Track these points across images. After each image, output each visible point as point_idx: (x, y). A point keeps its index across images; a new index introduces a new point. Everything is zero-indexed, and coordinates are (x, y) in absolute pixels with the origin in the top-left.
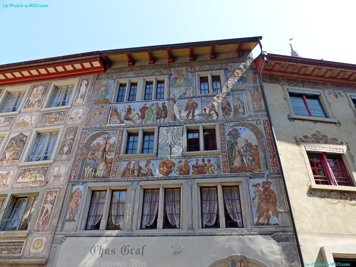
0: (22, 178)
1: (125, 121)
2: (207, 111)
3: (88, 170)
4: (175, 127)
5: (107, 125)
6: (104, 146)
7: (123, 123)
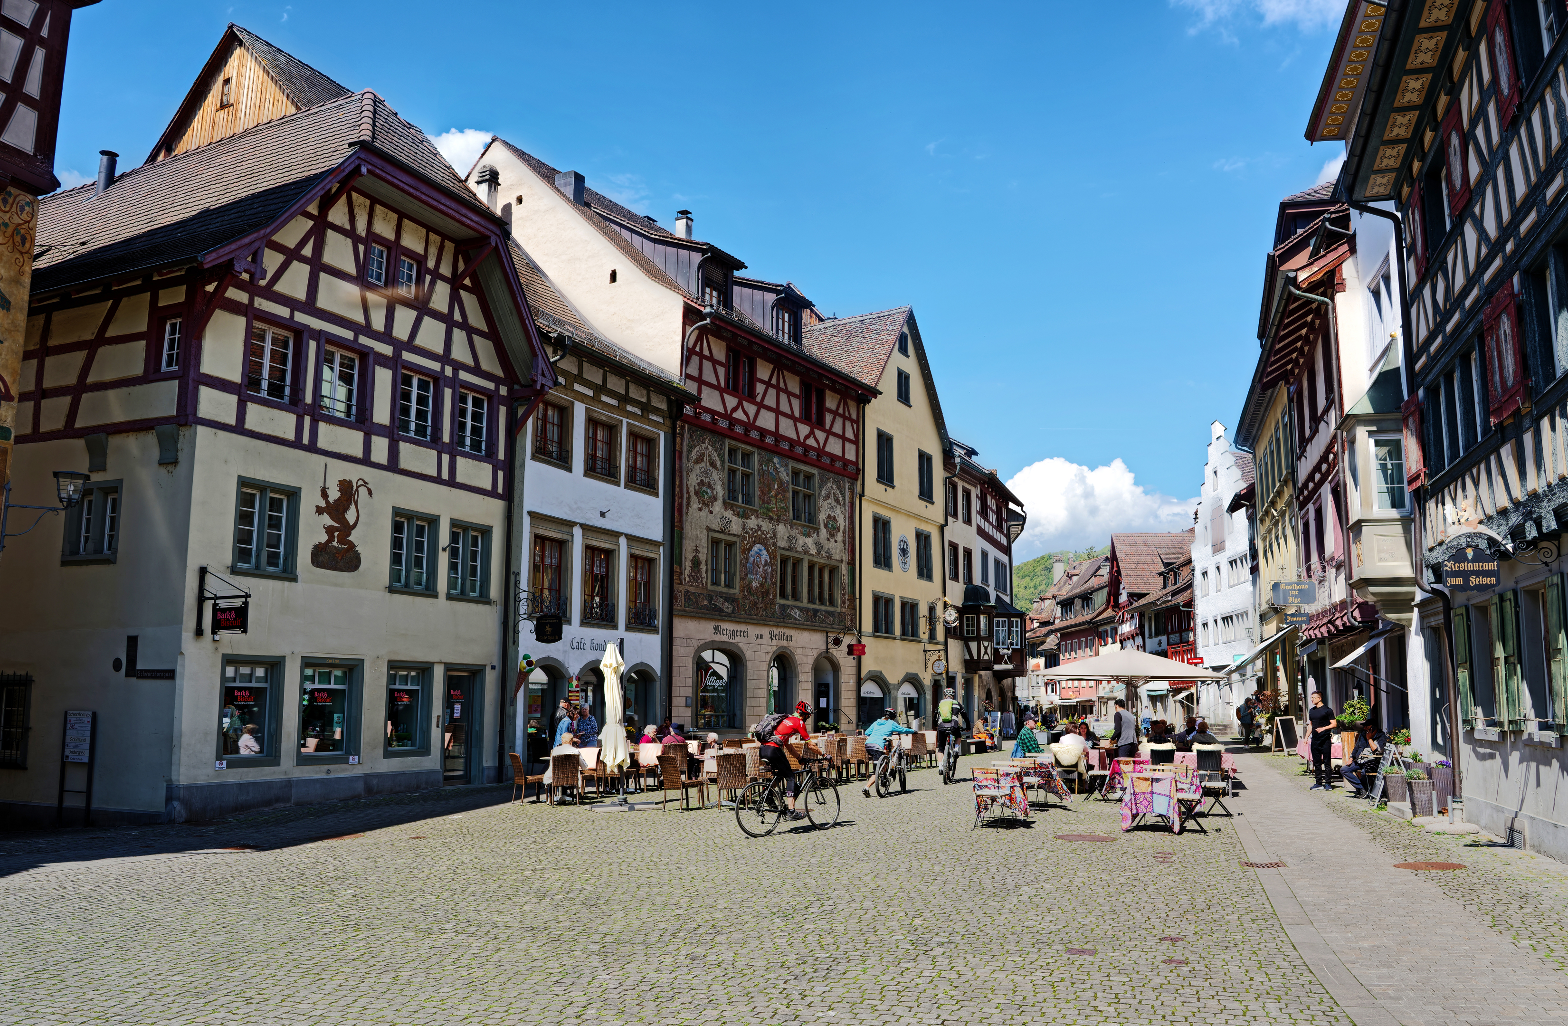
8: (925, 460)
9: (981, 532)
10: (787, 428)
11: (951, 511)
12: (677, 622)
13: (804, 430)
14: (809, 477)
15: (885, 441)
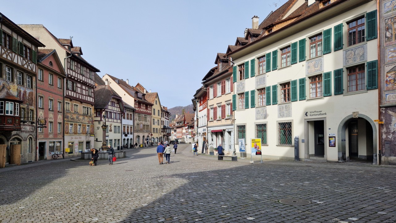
8: (159, 111)
9: (165, 118)
10: (144, 111)
11: (162, 116)
12: (134, 133)
13: (146, 110)
14: (146, 115)
15: (154, 109)
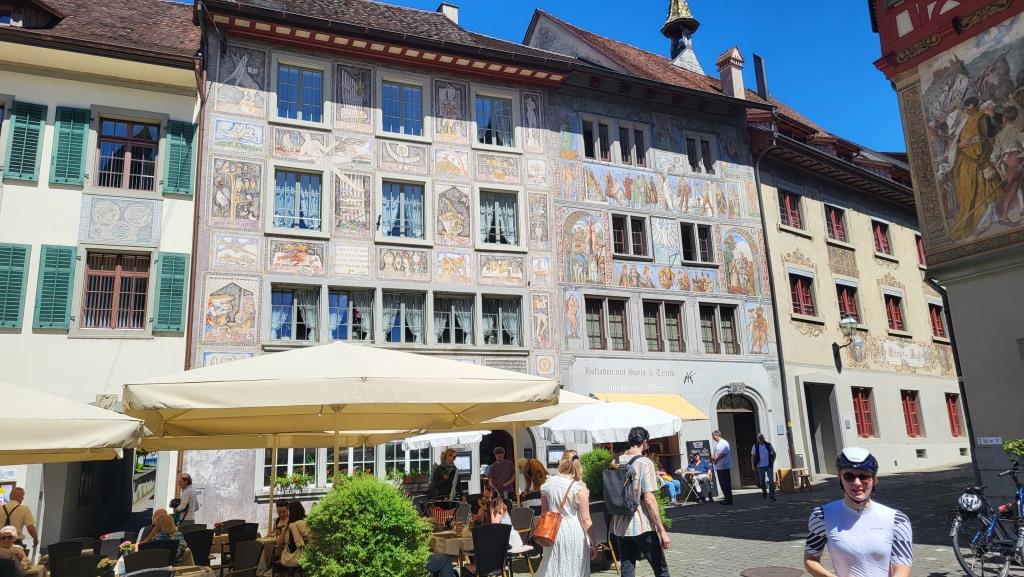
0: (488, 269)
1: (608, 198)
2: (702, 202)
3: (578, 270)
4: (669, 221)
5: (586, 201)
6: (589, 235)
7: (606, 201)
